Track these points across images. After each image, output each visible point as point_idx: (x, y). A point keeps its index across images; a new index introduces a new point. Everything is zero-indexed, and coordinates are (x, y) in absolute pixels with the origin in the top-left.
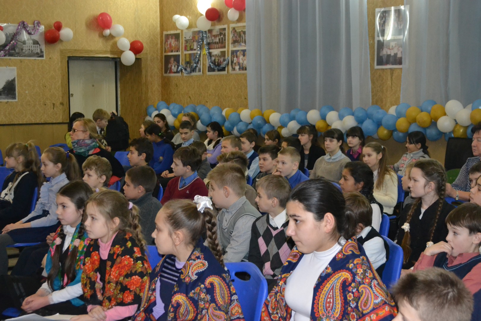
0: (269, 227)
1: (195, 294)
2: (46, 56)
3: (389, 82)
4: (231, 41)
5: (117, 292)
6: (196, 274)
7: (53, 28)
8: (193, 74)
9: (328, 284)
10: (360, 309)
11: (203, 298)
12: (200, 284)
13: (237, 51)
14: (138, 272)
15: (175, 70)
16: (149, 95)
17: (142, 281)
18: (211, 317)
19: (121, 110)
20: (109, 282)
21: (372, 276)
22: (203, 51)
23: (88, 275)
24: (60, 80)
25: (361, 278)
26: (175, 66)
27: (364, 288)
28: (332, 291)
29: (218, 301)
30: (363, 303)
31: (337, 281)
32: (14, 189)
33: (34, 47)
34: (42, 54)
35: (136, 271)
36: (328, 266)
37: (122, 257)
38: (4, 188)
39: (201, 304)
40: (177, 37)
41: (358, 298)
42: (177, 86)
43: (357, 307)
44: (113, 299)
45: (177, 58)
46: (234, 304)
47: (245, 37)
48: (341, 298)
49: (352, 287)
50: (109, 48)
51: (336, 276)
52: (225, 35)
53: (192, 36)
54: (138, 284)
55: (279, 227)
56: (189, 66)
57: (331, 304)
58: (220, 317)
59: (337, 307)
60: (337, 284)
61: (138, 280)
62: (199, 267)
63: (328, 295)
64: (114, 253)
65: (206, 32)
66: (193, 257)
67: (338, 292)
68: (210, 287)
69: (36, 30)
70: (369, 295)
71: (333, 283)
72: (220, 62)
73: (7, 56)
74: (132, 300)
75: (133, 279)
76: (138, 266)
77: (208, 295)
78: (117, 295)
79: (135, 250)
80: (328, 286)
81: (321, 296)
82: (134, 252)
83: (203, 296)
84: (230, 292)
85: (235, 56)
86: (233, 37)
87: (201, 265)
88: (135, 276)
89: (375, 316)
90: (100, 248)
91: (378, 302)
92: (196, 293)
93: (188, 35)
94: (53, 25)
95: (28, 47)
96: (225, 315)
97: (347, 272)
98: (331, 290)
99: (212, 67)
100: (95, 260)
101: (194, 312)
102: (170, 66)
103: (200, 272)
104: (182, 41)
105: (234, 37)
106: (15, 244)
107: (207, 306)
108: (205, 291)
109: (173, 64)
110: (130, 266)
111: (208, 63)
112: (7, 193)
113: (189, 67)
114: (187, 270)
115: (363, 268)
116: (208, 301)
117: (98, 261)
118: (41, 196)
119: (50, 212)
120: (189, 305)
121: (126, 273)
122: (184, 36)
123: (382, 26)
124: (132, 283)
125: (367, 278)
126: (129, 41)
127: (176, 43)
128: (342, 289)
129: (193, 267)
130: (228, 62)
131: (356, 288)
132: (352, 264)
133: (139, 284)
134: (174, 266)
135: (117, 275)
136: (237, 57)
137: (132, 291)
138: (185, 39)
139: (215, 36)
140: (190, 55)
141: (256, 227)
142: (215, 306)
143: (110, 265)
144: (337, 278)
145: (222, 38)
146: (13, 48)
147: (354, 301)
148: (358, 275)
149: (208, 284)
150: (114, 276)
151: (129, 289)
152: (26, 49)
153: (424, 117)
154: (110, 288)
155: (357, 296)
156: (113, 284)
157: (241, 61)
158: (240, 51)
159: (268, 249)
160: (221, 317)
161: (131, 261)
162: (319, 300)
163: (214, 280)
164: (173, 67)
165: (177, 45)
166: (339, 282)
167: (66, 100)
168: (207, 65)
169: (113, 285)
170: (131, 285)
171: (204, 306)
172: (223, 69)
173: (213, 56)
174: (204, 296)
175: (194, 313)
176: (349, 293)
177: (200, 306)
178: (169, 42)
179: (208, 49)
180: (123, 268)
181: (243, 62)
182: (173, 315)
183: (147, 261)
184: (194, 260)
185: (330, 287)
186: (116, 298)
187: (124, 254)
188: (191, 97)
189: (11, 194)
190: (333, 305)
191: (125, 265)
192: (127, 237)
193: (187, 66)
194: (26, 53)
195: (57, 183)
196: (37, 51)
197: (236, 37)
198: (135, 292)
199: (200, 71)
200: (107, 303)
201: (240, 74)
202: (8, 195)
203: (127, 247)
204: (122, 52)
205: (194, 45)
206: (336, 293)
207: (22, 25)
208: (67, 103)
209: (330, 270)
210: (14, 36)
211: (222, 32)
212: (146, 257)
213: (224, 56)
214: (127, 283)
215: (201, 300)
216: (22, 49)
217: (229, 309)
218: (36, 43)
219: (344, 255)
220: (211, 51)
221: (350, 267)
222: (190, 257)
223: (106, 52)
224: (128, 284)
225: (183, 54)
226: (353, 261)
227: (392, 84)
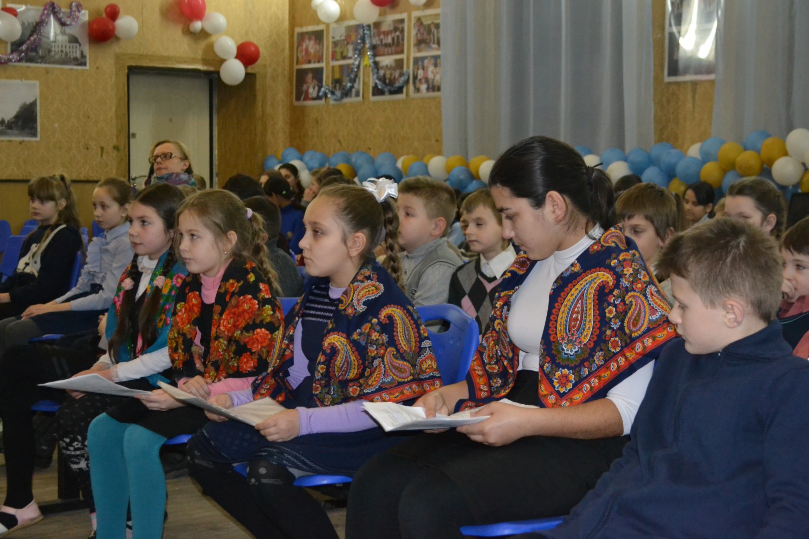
0: (480, 277)
1: (361, 336)
2: (90, 64)
3: (689, 106)
4: (413, 41)
5: (229, 355)
6: (364, 304)
7: (104, 15)
8: (347, 100)
9: (574, 289)
10: (627, 331)
11: (375, 339)
12: (370, 317)
13: (423, 59)
14: (265, 323)
15: (315, 95)
16: (267, 138)
17: (272, 337)
18: (388, 369)
19: (219, 164)
20: (217, 338)
21: (647, 279)
22: (364, 60)
23: (181, 330)
24: (114, 107)
25: (629, 281)
26: (314, 88)
27: (633, 296)
28: (580, 301)
29: (400, 344)
30: (632, 320)
31: (590, 285)
32: (42, 253)
33: (70, 47)
34: (83, 61)
35: (262, 321)
36: (575, 262)
37: (240, 296)
38: (23, 255)
39: (372, 350)
40: (318, 36)
41: (624, 313)
42: (317, 122)
43: (622, 328)
44: (221, 368)
45: (318, 73)
46: (425, 354)
47: (438, 33)
48: (596, 313)
49: (614, 296)
50: (199, 55)
51: (588, 278)
52: (402, 31)
53: (344, 34)
54: (265, 342)
55: (498, 277)
56: (340, 87)
57: (578, 322)
58: (403, 371)
59: (587, 326)
60: (590, 291)
61: (265, 335)
62: (369, 291)
63: (574, 308)
64: (226, 292)
65: (369, 26)
66: (360, 278)
67: (590, 303)
68: (388, 322)
69: (74, 19)
70: (642, 309)
71: (582, 288)
72: (394, 78)
73: (24, 61)
74: (254, 367)
75: (258, 334)
76: (265, 313)
77: (384, 334)
78: (228, 361)
79: (261, 288)
80: (574, 293)
81: (562, 309)
82: (260, 290)
83: (375, 336)
84: (420, 334)
85: (421, 67)
86: (417, 34)
87: (372, 289)
88: (261, 328)
89: (651, 340)
90: (202, 287)
91: (656, 319)
92: (364, 334)
93: (339, 33)
94: (103, 11)
95: (60, 47)
96: (412, 369)
97: (606, 272)
98: (578, 300)
99: (380, 87)
100: (194, 305)
101: (358, 365)
102: (305, 87)
103: (372, 299)
104: (328, 42)
105: (419, 35)
106: (44, 336)
107: (382, 351)
108: (378, 328)
109: (310, 84)
110: (252, 311)
111: (372, 80)
112: (28, 261)
113: (340, 89)
114: (350, 296)
115: (633, 266)
116: (383, 344)
117: (198, 307)
118: (88, 260)
119: (104, 286)
120: (351, 353)
121: (246, 324)
122: (331, 35)
123: (678, 8)
124: (255, 340)
125: (639, 281)
126: (236, 43)
127: (317, 46)
128: (597, 299)
129: (360, 292)
130: (407, 77)
131: (620, 298)
132: (616, 261)
133: (267, 341)
134: (327, 296)
135: (230, 326)
136: (423, 68)
137: (254, 353)
138: (333, 40)
139: (386, 34)
140: (341, 67)
141: (458, 280)
142: (395, 353)
143: (219, 312)
144: (590, 280)
145: (398, 37)
146: (34, 48)
147: (617, 320)
148: (625, 278)
149: (384, 317)
150: (225, 326)
151: (250, 350)
152: (57, 51)
153: (748, 158)
154: (218, 347)
155: (621, 311)
156: (224, 340)
157: (430, 76)
158: (429, 58)
159: (479, 315)
160: (405, 369)
161: (254, 304)
162: (558, 316)
163: (393, 311)
164: (311, 90)
165: (319, 52)
166: (592, 287)
167: (124, 140)
168: (371, 85)
169: (223, 342)
170: (254, 343)
171: (377, 353)
172: (399, 90)
173: (382, 68)
174: (377, 337)
175: (358, 369)
176: (609, 306)
177: (370, 354)
178: (304, 47)
179: (372, 55)
180: (239, 315)
181: (434, 77)
182: (325, 370)
183: (279, 308)
184: (362, 282)
185: (578, 294)
186: (227, 367)
187: (242, 292)
188: (342, 141)
189: (36, 263)
190: (581, 323)
191: (245, 311)
192: (248, 266)
193: (335, 87)
194: (57, 57)
195: (116, 238)
196: (74, 55)
197: (423, 34)
198: (259, 355)
199: (357, 94)
200: (213, 373)
201: (429, 98)
202: (30, 265)
203: (249, 282)
204: (222, 61)
205: (348, 50)
206: (588, 305)
207: (51, 9)
208: (125, 146)
209: (577, 268)
210: (38, 27)
211: (398, 26)
212: (278, 302)
213: (401, 67)
214: (246, 340)
215: (371, 343)
216: (50, 51)
217: (416, 361)
218: (74, 40)
219: (602, 246)
220: (378, 59)
221: (612, 264)
222: (355, 278)
223: (194, 61)
224: (248, 342)
225: (328, 66)
226: (618, 255)
227: (694, 107)
